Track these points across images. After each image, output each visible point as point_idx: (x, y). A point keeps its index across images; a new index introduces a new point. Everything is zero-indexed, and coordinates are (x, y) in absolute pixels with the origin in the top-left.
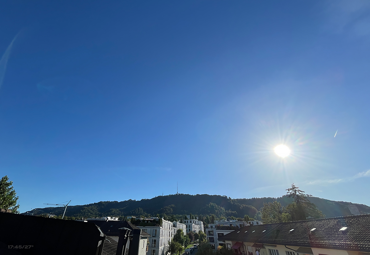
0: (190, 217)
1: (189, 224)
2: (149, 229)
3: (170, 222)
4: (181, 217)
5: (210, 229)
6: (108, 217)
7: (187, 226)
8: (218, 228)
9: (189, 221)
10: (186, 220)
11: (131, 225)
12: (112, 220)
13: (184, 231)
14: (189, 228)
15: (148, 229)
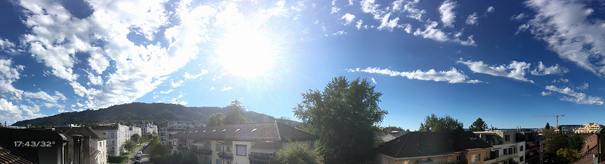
0: (146, 122)
1: (145, 128)
2: (108, 132)
3: (126, 126)
4: (137, 122)
5: (162, 132)
6: (72, 125)
7: (142, 130)
8: (169, 130)
9: (144, 125)
10: (142, 125)
11: (92, 130)
12: (75, 126)
13: (140, 135)
14: (144, 130)
15: (106, 132)
